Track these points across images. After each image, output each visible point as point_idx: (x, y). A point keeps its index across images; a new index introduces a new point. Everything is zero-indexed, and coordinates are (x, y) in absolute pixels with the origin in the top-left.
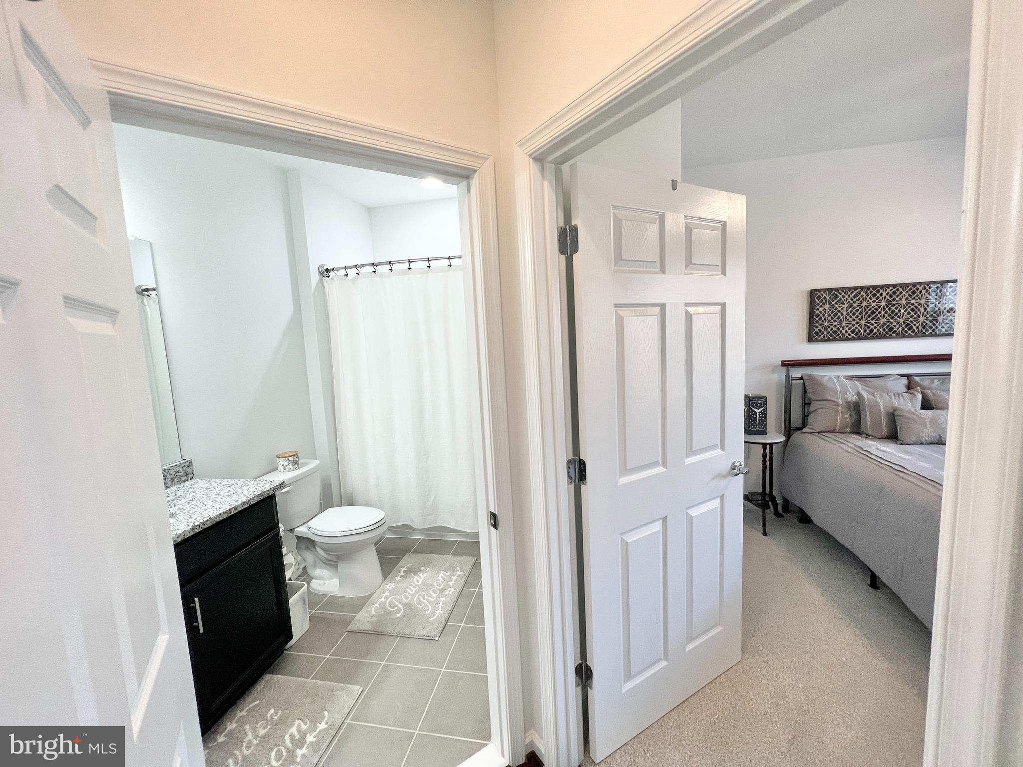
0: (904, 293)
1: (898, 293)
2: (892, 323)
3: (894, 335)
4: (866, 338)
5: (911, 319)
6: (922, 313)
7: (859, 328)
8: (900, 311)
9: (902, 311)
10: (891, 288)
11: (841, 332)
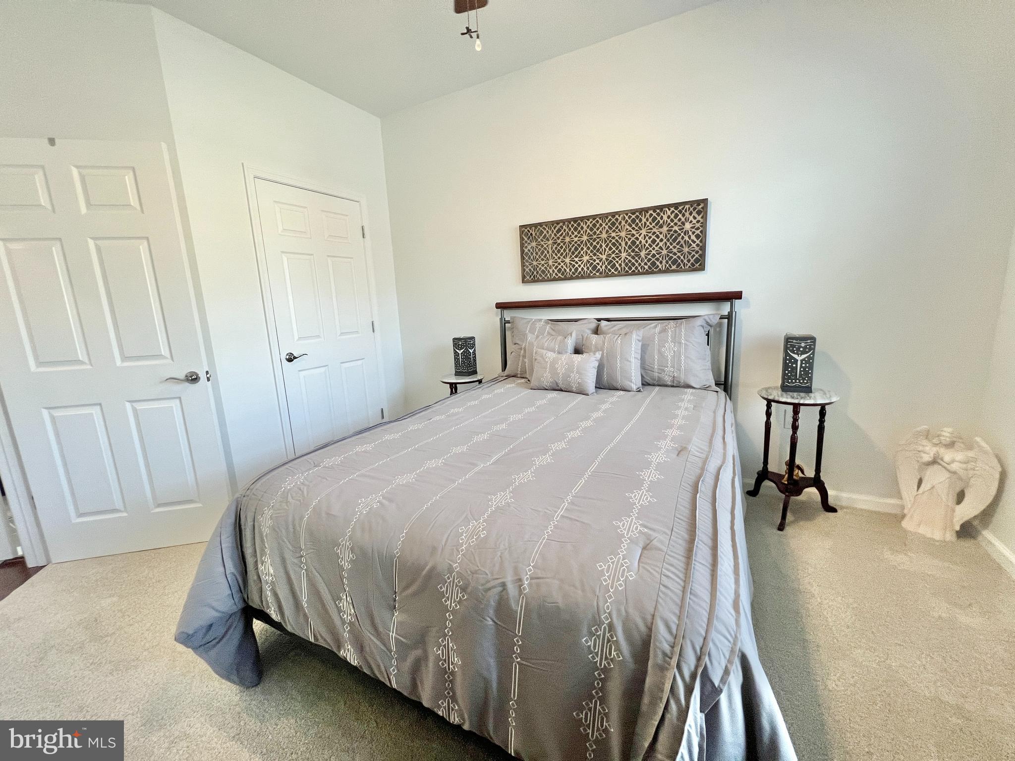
0: (604, 225)
1: (598, 225)
2: (595, 261)
3: (598, 274)
4: (571, 278)
5: (613, 255)
6: (623, 248)
7: (565, 267)
8: (601, 246)
9: (604, 246)
10: (591, 220)
11: (549, 272)
